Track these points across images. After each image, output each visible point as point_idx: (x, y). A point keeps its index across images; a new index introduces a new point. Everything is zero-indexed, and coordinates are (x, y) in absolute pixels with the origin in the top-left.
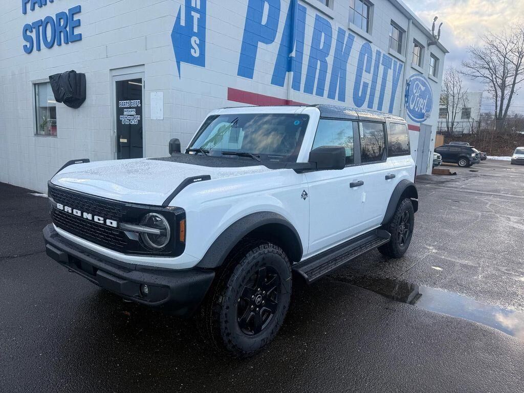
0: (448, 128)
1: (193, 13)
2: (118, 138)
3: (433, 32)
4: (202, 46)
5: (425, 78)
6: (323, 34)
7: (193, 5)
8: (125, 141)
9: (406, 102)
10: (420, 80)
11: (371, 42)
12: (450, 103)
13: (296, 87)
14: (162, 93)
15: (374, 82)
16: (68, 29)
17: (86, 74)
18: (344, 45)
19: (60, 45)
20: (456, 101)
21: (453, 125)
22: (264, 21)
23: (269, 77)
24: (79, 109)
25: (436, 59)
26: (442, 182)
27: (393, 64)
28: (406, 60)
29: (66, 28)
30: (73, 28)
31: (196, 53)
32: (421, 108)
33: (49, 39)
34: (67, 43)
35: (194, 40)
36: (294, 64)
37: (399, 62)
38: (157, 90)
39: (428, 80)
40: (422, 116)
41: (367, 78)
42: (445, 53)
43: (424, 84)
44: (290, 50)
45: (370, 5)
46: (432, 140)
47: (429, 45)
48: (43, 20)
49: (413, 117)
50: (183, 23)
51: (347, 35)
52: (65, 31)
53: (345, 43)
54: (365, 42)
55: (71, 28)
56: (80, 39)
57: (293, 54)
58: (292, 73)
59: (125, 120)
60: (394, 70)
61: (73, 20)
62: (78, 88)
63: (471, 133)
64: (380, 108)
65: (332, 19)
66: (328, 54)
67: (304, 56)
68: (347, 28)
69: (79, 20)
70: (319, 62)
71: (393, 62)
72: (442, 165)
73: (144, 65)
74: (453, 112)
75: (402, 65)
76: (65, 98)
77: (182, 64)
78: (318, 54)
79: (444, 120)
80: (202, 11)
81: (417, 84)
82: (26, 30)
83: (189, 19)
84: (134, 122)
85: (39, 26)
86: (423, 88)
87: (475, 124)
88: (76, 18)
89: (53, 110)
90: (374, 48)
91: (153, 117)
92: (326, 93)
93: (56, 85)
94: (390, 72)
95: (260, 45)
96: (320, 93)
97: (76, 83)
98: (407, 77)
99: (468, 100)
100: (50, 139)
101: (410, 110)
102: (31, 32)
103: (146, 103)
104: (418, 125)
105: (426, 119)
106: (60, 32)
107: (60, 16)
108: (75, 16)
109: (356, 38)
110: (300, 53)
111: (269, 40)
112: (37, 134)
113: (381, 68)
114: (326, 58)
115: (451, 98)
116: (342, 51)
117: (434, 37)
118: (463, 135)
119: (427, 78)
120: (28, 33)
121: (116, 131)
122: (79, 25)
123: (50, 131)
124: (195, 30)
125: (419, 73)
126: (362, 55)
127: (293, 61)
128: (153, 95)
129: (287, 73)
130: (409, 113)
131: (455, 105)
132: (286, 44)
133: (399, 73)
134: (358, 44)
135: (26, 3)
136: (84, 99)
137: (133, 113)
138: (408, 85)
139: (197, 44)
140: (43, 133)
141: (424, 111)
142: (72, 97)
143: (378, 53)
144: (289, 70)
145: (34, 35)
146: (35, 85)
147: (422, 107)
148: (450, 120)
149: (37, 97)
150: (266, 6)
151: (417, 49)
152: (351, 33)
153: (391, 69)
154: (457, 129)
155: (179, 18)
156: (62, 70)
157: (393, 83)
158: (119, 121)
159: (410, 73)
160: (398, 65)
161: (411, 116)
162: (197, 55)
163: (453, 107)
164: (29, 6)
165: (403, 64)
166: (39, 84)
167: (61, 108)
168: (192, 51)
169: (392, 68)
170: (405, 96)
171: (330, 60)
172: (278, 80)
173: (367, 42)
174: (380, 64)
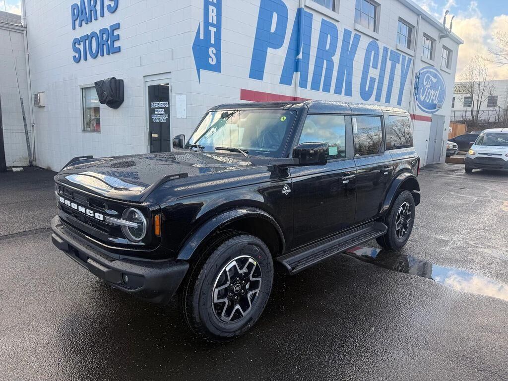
0: (473, 116)
1: (210, 28)
2: (151, 133)
3: (444, 26)
4: (218, 55)
5: (436, 70)
6: (329, 37)
7: (210, 21)
8: (156, 136)
9: (416, 94)
10: (431, 72)
11: (378, 40)
12: (476, 92)
13: (303, 84)
14: (185, 96)
15: (382, 77)
16: (109, 42)
17: (124, 80)
18: (351, 45)
19: (103, 55)
20: (481, 89)
21: (478, 113)
22: (273, 29)
23: (278, 78)
24: (118, 109)
25: (450, 51)
26: (452, 170)
27: (401, 59)
28: (415, 54)
29: (107, 41)
30: (114, 41)
31: (213, 61)
32: (433, 100)
33: (94, 51)
34: (109, 54)
35: (212, 50)
36: (301, 65)
37: (407, 57)
38: (181, 94)
39: (440, 72)
40: (434, 106)
41: (374, 73)
42: (459, 44)
43: (435, 76)
44: (298, 53)
45: (377, 5)
46: (446, 129)
47: (441, 37)
48: (89, 35)
49: (424, 109)
50: (202, 37)
51: (353, 35)
52: (107, 44)
53: (351, 42)
54: (371, 40)
55: (112, 42)
56: (120, 51)
57: (300, 56)
58: (299, 73)
59: (156, 118)
60: (403, 65)
61: (113, 35)
62: (118, 92)
63: (497, 121)
64: (388, 100)
65: (338, 21)
66: (334, 54)
67: (311, 58)
68: (353, 29)
69: (119, 35)
70: (325, 61)
71: (401, 57)
72: (457, 154)
73: (170, 72)
74: (478, 101)
75: (411, 59)
76: (107, 100)
77: (202, 71)
78: (324, 54)
79: (469, 109)
80: (218, 26)
81: (428, 76)
82: (75, 43)
83: (207, 33)
84: (163, 120)
85: (86, 40)
86: (434, 80)
87: (502, 113)
88: (116, 33)
89: (97, 110)
90: (381, 45)
91: (179, 116)
92: (332, 88)
93: (100, 89)
94: (399, 67)
95: (270, 50)
96: (327, 89)
97: (116, 88)
98: (417, 70)
99: (495, 88)
100: (95, 134)
101: (420, 102)
102: (80, 44)
103: (173, 104)
104: (430, 115)
105: (438, 110)
106: (103, 45)
107: (103, 31)
108: (115, 31)
109: (363, 37)
110: (307, 55)
111: (277, 45)
112: (84, 131)
113: (389, 63)
114: (332, 58)
115: (476, 86)
116: (348, 50)
117: (446, 30)
118: (489, 123)
119: (439, 70)
120: (77, 46)
121: (148, 127)
122: (119, 39)
123: (94, 127)
124: (212, 41)
125: (429, 66)
126: (368, 52)
127: (300, 63)
128: (178, 97)
129: (295, 73)
130: (419, 104)
131: (481, 94)
132: (294, 47)
133: (408, 67)
134: (364, 42)
135: (75, 21)
136: (123, 100)
137: (163, 112)
138: (418, 77)
139: (214, 54)
140: (89, 129)
141: (435, 102)
142: (113, 100)
143: (386, 50)
144: (297, 70)
145: (81, 47)
146: (82, 89)
147: (434, 98)
148: (475, 109)
149: (84, 99)
150: (275, 16)
151: (428, 43)
152: (357, 33)
153: (399, 63)
154: (483, 117)
155: (198, 33)
156: (105, 76)
157: (402, 77)
158: (151, 120)
159: (419, 66)
160: (407, 59)
161: (422, 107)
162: (214, 63)
163: (478, 96)
164: (77, 23)
165: (413, 58)
166: (86, 88)
167: (104, 108)
168: (210, 60)
169: (401, 62)
170: (415, 88)
171: (336, 59)
172: (286, 79)
173: (373, 40)
174: (388, 60)
